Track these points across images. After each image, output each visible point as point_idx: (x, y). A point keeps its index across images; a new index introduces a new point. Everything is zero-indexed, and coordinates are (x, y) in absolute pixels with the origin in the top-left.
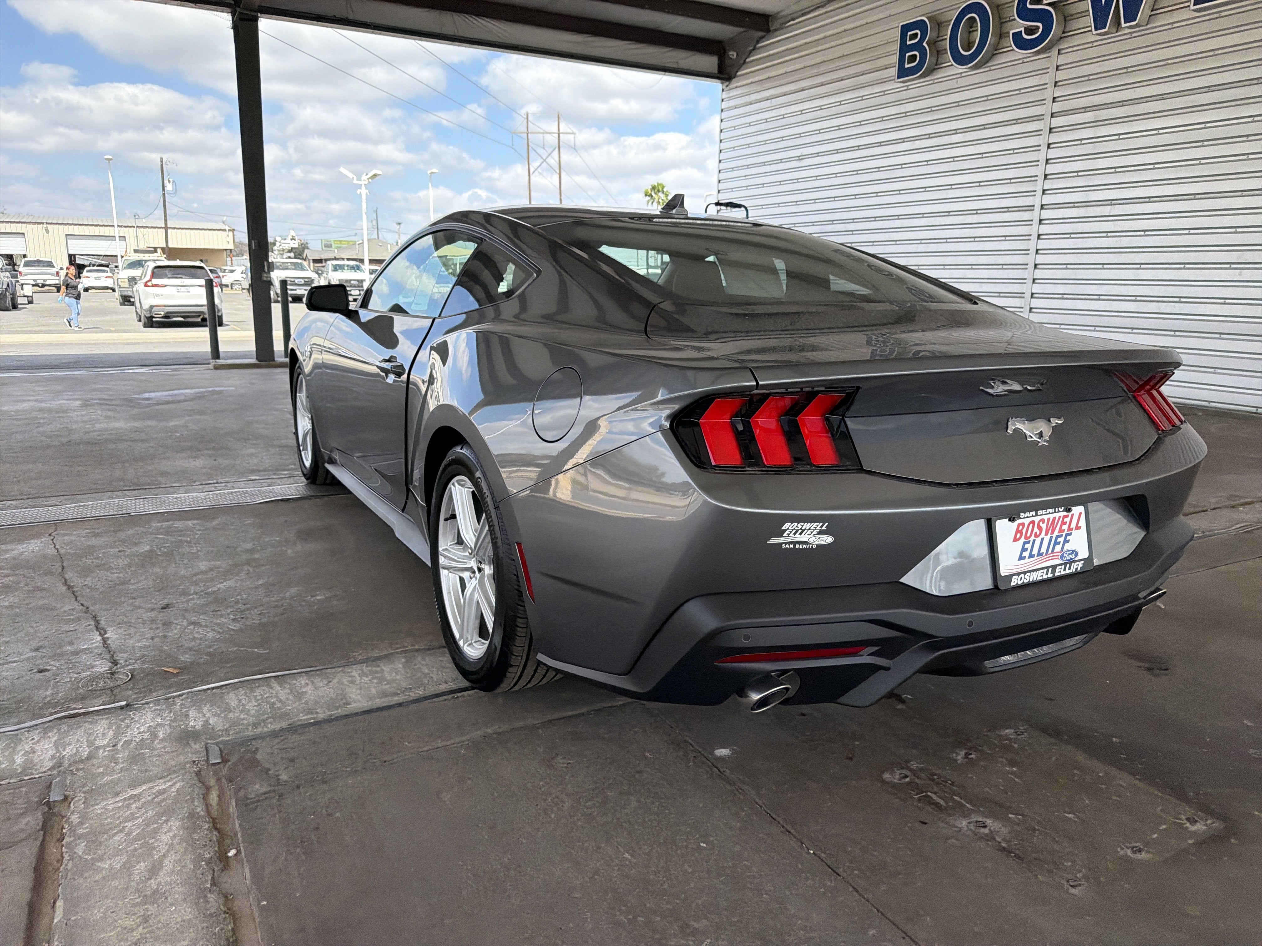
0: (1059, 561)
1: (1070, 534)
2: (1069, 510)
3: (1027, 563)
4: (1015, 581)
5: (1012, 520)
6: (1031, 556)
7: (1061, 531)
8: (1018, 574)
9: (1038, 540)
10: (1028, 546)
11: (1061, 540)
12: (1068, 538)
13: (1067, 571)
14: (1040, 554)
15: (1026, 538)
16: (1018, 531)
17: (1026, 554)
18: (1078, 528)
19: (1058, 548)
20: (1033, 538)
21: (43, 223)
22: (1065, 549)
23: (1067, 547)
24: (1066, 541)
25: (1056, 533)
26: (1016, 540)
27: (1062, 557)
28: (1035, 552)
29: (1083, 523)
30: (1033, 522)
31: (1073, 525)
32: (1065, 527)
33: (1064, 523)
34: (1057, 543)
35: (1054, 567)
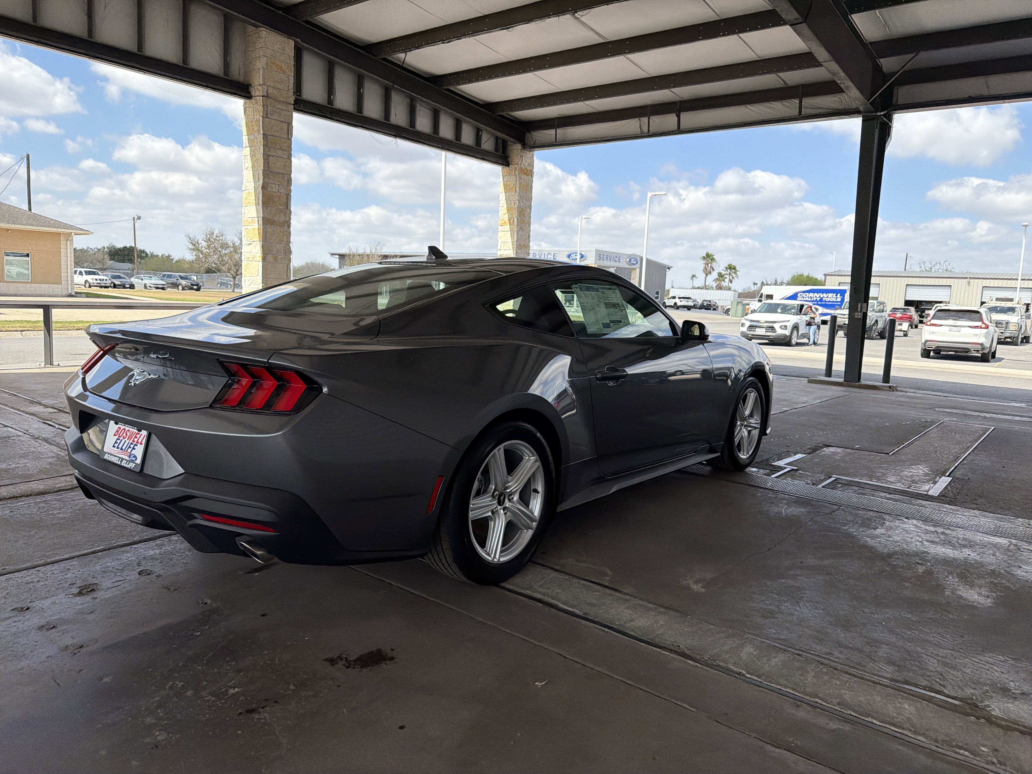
0: (127, 458)
1: (136, 445)
2: (140, 431)
3: (115, 451)
4: (106, 457)
5: (116, 423)
6: (118, 448)
7: (133, 441)
8: (109, 454)
9: (124, 441)
10: (118, 441)
11: (132, 446)
12: (135, 447)
13: (127, 466)
14: (122, 449)
15: (119, 436)
16: (117, 431)
17: (116, 445)
18: (141, 444)
19: (130, 450)
20: (121, 438)
21: (967, 278)
22: (132, 453)
23: (133, 452)
24: (134, 449)
25: (131, 441)
26: (115, 435)
27: (129, 457)
28: (120, 446)
29: (144, 442)
30: (125, 429)
31: (140, 441)
32: (136, 440)
33: (136, 437)
34: (130, 447)
35: (123, 459)
